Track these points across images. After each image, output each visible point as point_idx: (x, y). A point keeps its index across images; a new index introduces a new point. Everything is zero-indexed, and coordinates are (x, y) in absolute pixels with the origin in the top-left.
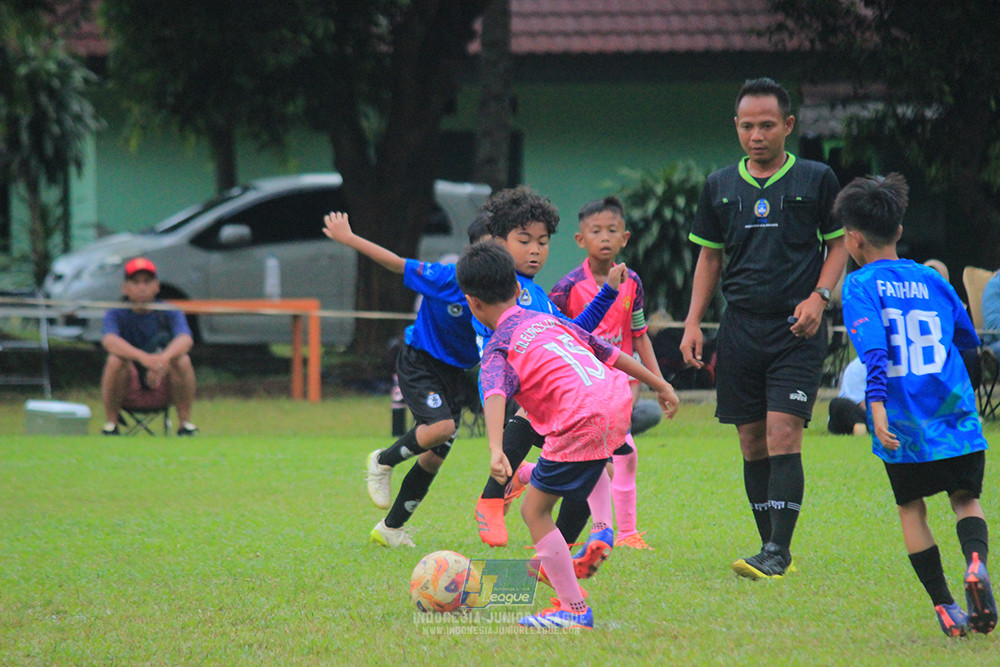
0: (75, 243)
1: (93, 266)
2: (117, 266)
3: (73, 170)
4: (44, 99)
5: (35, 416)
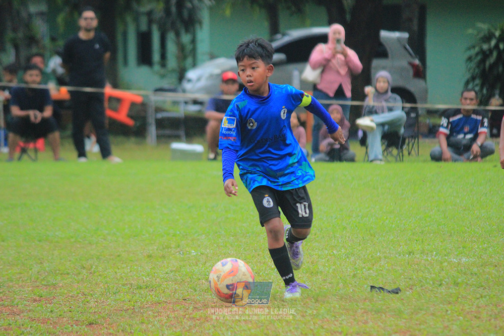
1: (206, 75)
2: (218, 75)
3: (198, 27)
5: (176, 151)
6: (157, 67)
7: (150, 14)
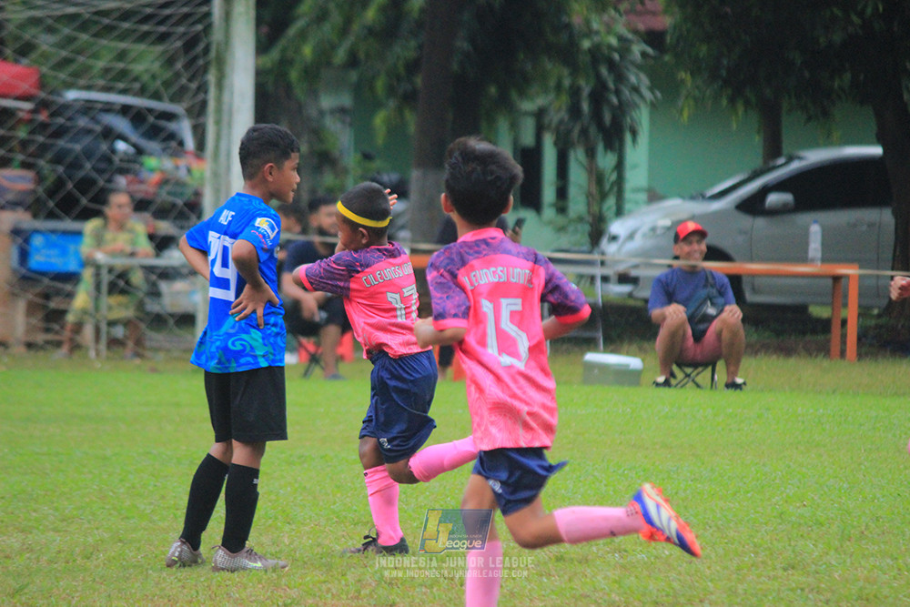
0: (628, 206)
1: (645, 229)
2: (669, 229)
3: (628, 137)
4: (604, 71)
5: (591, 366)
6: (549, 213)
7: (540, 115)
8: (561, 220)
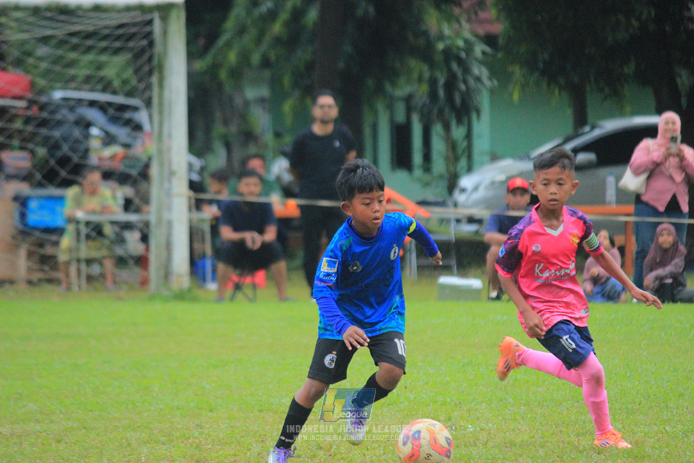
1: (486, 182)
2: (502, 183)
3: (474, 116)
4: (455, 66)
5: (444, 287)
6: (418, 172)
7: (408, 99)
8: (427, 177)
